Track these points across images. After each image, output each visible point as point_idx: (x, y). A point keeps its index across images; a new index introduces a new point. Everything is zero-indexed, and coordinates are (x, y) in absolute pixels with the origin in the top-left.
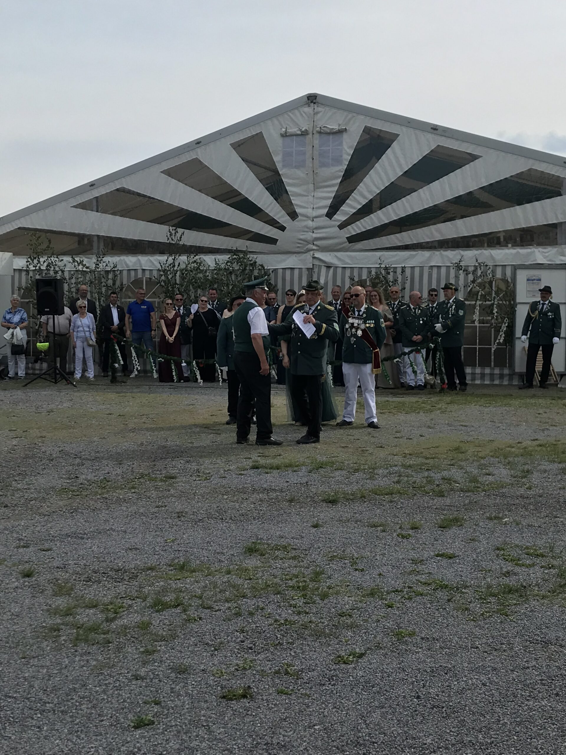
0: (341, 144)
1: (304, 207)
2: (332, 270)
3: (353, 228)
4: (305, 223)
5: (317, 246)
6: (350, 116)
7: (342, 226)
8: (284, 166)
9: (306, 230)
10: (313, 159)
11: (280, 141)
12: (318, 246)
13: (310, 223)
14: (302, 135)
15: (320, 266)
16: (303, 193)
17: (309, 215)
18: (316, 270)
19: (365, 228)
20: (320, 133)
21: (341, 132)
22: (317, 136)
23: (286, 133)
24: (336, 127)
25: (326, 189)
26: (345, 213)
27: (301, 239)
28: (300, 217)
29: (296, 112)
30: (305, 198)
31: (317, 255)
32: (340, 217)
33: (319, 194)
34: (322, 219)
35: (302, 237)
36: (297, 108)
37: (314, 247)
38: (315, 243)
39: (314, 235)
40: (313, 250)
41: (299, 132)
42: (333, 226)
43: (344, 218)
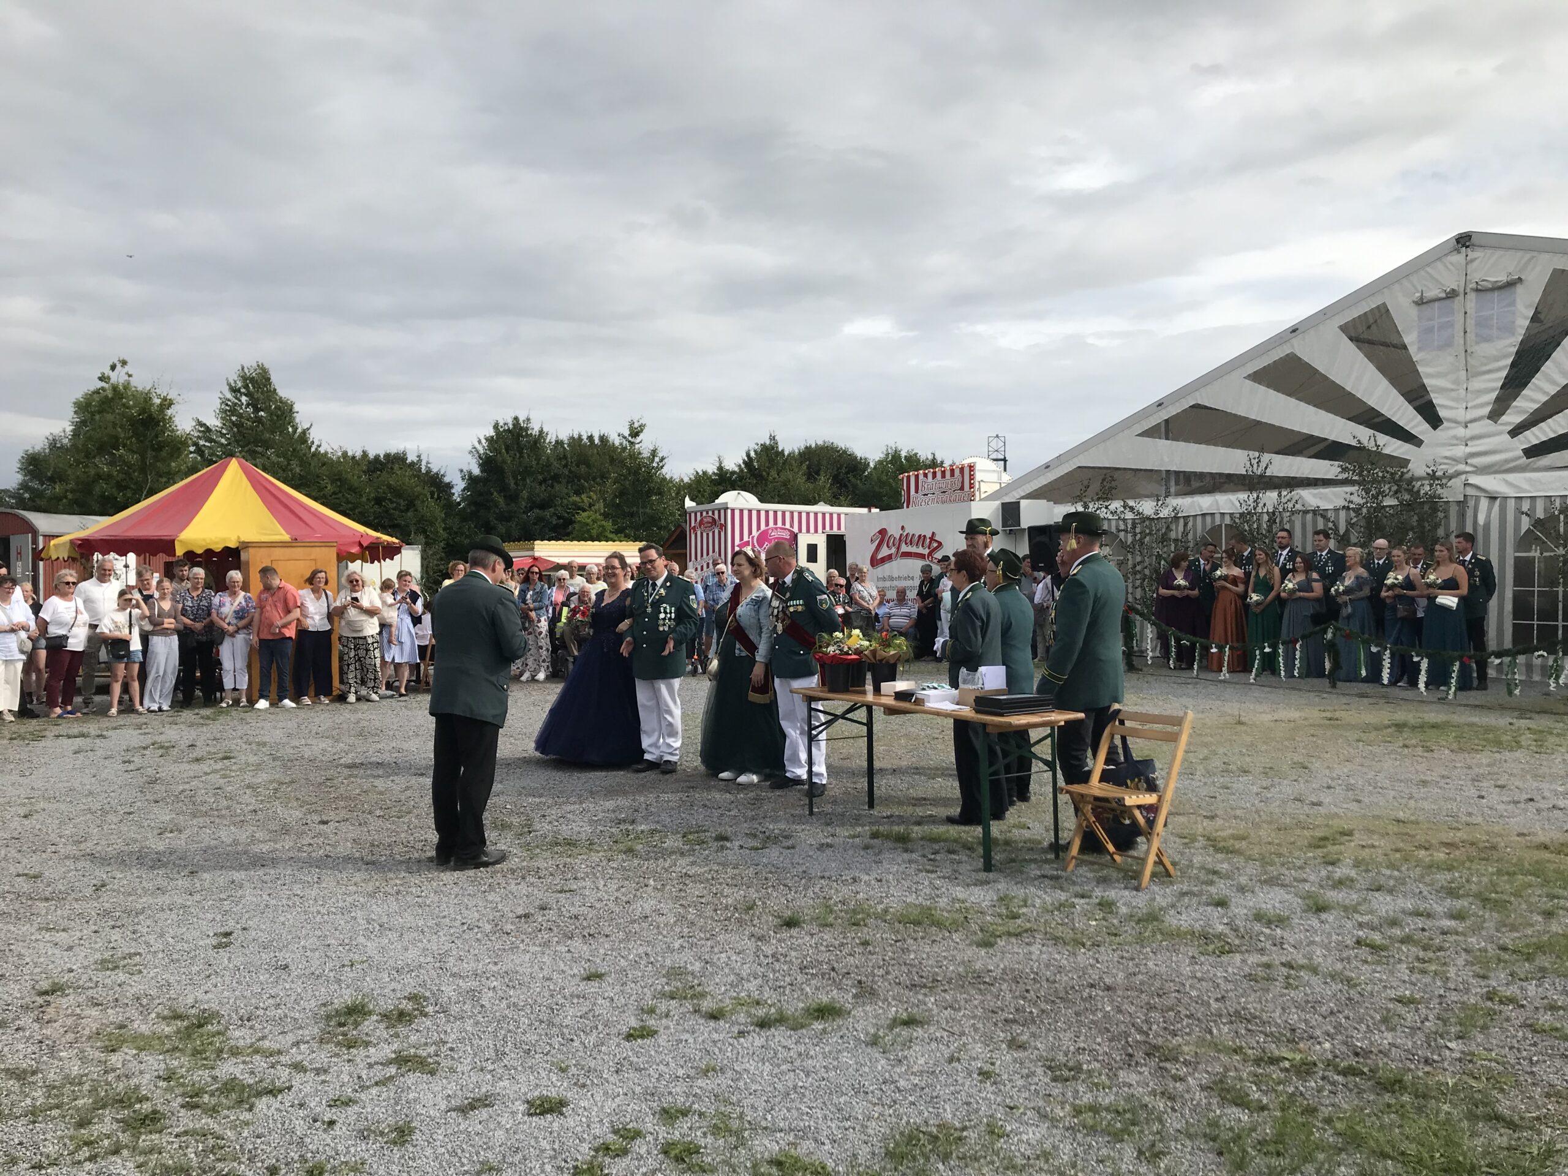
0: (1513, 303)
1: (1451, 408)
2: (1498, 501)
3: (1534, 434)
4: (1452, 433)
5: (1472, 465)
6: (1528, 256)
7: (1515, 432)
8: (1420, 349)
9: (1455, 442)
10: (1465, 332)
11: (1414, 311)
12: (1475, 467)
13: (1461, 432)
14: (1447, 298)
15: (1478, 498)
16: (1450, 386)
17: (1459, 419)
18: (1471, 503)
19: (1555, 432)
20: (1477, 290)
21: (1511, 284)
22: (1472, 296)
23: (1422, 298)
24: (1503, 278)
25: (1487, 377)
26: (1521, 411)
27: (1446, 458)
28: (1446, 424)
29: (1439, 264)
30: (1453, 394)
31: (1474, 480)
32: (1512, 418)
33: (1477, 384)
34: (1481, 423)
35: (1448, 454)
36: (1439, 259)
37: (1468, 469)
38: (1469, 461)
39: (1468, 450)
40: (1467, 472)
41: (1443, 295)
42: (1500, 433)
43: (1518, 419)
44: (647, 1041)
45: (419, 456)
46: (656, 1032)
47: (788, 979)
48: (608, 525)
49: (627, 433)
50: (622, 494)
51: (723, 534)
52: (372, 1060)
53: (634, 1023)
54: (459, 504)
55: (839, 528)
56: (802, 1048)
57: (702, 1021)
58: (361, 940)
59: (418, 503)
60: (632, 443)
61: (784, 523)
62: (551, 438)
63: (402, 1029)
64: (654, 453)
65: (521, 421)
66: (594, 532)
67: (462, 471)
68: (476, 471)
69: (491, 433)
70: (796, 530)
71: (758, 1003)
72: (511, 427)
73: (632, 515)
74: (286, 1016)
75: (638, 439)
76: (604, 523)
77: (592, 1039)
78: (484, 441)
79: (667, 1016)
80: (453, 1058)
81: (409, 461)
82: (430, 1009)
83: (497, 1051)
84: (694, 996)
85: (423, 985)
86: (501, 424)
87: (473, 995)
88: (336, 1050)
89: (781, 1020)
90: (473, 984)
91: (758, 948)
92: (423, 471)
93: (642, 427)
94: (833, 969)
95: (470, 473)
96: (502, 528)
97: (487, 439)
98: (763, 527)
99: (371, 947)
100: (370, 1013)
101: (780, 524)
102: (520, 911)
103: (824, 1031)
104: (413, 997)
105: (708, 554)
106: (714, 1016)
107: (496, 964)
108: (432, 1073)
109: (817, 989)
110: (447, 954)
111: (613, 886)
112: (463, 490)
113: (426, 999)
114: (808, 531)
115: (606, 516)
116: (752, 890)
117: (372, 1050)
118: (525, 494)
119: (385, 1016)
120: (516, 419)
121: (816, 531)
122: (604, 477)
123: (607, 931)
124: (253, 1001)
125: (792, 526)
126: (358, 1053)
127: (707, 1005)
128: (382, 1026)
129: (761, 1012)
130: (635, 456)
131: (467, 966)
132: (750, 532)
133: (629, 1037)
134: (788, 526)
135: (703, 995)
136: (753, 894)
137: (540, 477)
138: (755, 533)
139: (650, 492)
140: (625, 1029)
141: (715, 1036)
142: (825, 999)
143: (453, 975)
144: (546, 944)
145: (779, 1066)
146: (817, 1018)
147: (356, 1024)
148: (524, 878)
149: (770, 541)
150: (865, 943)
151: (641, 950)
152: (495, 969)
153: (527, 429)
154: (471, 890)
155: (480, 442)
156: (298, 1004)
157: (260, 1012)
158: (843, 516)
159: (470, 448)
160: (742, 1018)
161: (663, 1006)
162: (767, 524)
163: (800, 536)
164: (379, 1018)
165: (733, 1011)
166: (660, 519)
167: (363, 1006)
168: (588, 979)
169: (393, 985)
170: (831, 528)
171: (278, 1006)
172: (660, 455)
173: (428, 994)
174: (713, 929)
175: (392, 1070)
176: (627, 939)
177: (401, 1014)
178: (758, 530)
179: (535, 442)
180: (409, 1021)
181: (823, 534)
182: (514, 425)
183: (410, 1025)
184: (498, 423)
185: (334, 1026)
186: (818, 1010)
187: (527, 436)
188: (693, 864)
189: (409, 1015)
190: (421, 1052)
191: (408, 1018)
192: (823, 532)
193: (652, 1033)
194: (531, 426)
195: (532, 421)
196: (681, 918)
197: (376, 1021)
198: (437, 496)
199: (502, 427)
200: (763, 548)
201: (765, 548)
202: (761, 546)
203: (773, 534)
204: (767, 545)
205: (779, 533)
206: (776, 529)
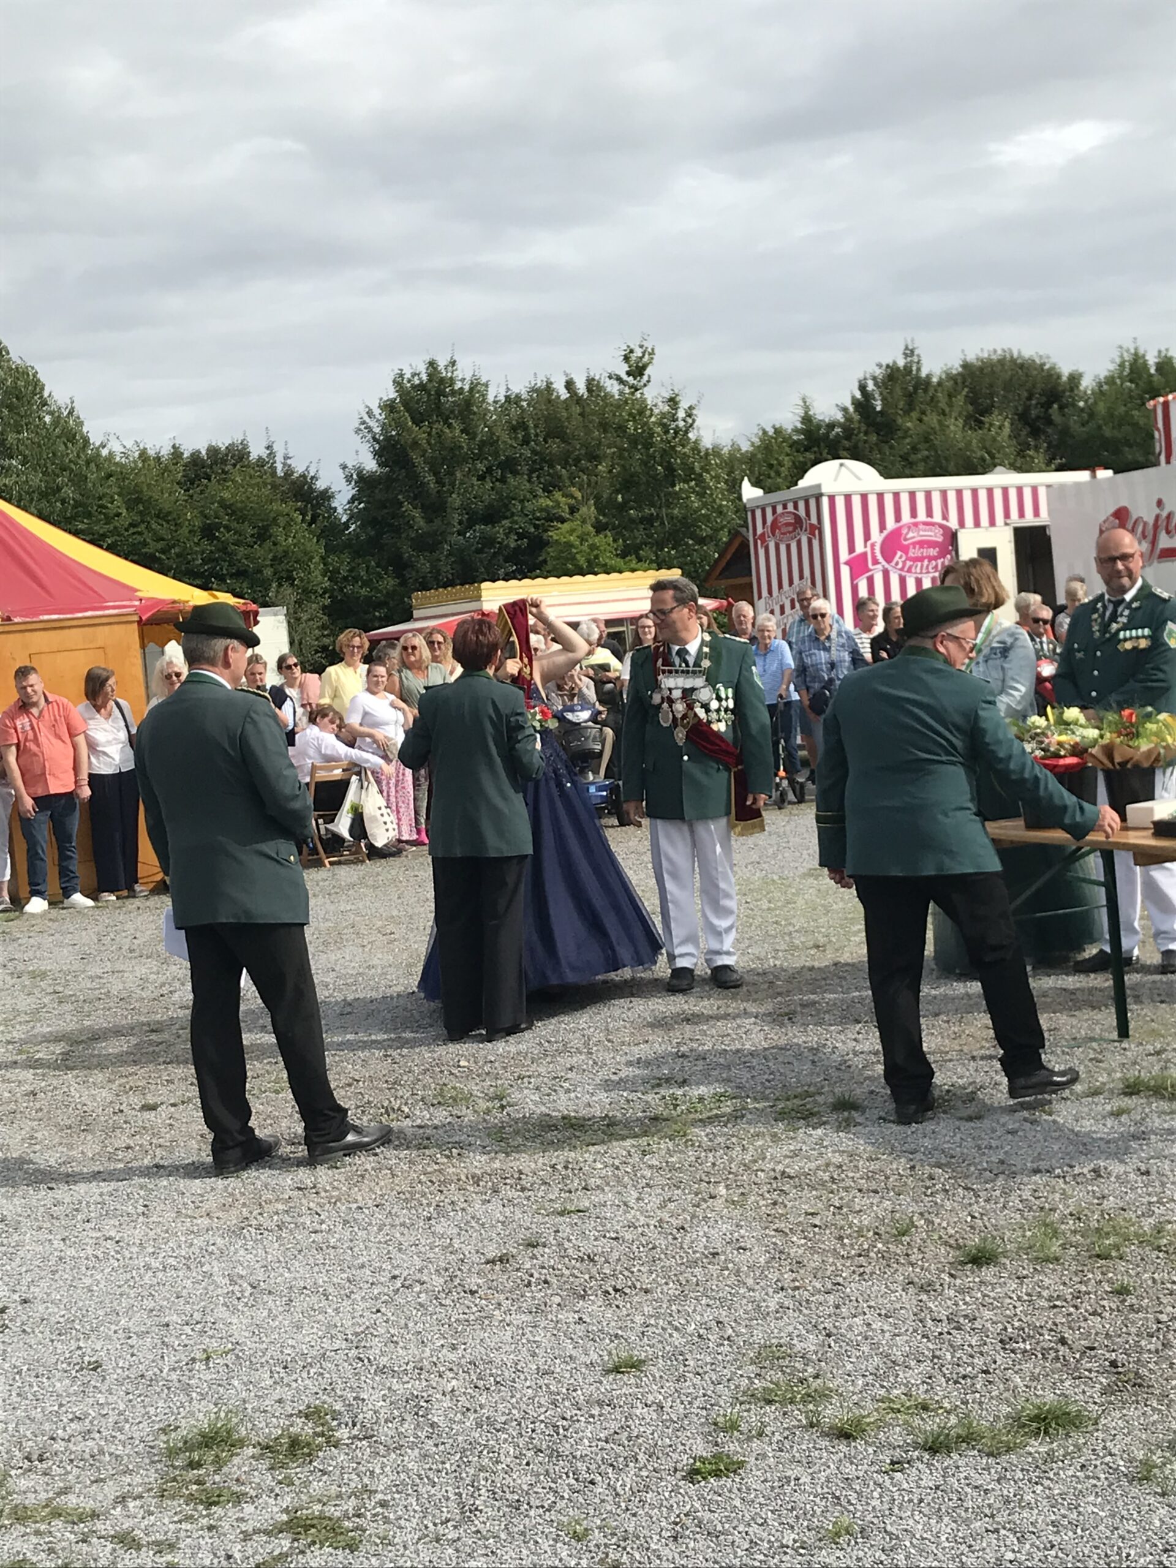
44: (726, 1482)
45: (270, 448)
46: (741, 1464)
47: (979, 1361)
49: (622, 370)
50: (627, 483)
51: (816, 543)
52: (248, 1527)
53: (701, 1448)
54: (347, 525)
55: (1036, 513)
56: (1009, 1490)
57: (824, 1443)
59: (274, 530)
60: (632, 388)
61: (929, 513)
62: (495, 393)
63: (295, 1470)
64: (674, 403)
65: (441, 368)
66: (583, 559)
67: (345, 468)
68: (371, 465)
69: (392, 394)
70: (953, 523)
71: (925, 1408)
72: (425, 378)
73: (649, 520)
74: (102, 1452)
76: (598, 540)
77: (628, 1479)
78: (377, 411)
79: (760, 1434)
80: (386, 1520)
81: (253, 456)
82: (343, 1434)
83: (462, 1505)
84: (808, 1398)
85: (330, 1389)
86: (408, 376)
87: (418, 1406)
88: (188, 1509)
89: (968, 1438)
90: (416, 1386)
91: (922, 1306)
92: (280, 472)
94: (1063, 1341)
95: (360, 470)
96: (424, 565)
97: (383, 406)
98: (891, 524)
99: (239, 1326)
100: (241, 1443)
101: (922, 516)
102: (492, 1252)
103: (1050, 1457)
104: (312, 1414)
105: (791, 583)
106: (844, 1434)
107: (454, 1347)
108: (352, 1547)
109: (1034, 1378)
110: (368, 1332)
111: (653, 1200)
112: (352, 500)
113: (336, 1414)
114: (977, 524)
115: (601, 527)
116: (905, 1200)
117: (249, 1509)
118: (455, 500)
119: (268, 1448)
120: (432, 364)
121: (992, 523)
122: (593, 456)
123: (646, 1281)
124: (47, 1426)
125: (945, 517)
126: (226, 1515)
127: (832, 1413)
128: (264, 1465)
129: (930, 1424)
130: (642, 413)
131: (403, 1355)
132: (867, 536)
133: (693, 1475)
134: (937, 517)
135: (824, 1395)
136: (908, 1206)
137: (481, 466)
138: (877, 537)
139: (676, 476)
140: (686, 1460)
141: (849, 1470)
142: (1049, 1398)
143: (381, 1370)
144: (539, 1310)
145: (967, 1522)
146: (1036, 1433)
147: (220, 1464)
148: (496, 1191)
149: (905, 549)
150: (1122, 1291)
151: (708, 1316)
152: (452, 1356)
153: (452, 381)
154: (404, 1215)
155: (371, 411)
156: (121, 1430)
157: (59, 1446)
158: (1042, 493)
159: (356, 424)
160: (897, 1435)
161: (752, 1417)
162: (898, 518)
163: (962, 536)
164: (257, 1451)
165: (880, 1424)
167: (229, 1432)
168: (616, 1370)
169: (279, 1391)
170: (1022, 514)
171: (86, 1434)
172: (686, 405)
173: (338, 1406)
174: (837, 1273)
175: (284, 1543)
176: (683, 1296)
177: (295, 1443)
178: (881, 531)
179: (468, 403)
180: (309, 1455)
181: (1007, 528)
182: (429, 375)
183: (311, 1462)
184: (401, 375)
185: (183, 1468)
186: (1036, 1418)
187: (453, 393)
188: (795, 1154)
189: (308, 1444)
190: (331, 1511)
191: (306, 1450)
192: (1006, 524)
193: (734, 1467)
194: (459, 374)
195: (459, 365)
196: (779, 1255)
197: (253, 1457)
198: (308, 518)
199: (409, 381)
200: (893, 564)
201: (897, 564)
202: (889, 561)
203: (911, 535)
204: (901, 557)
205: (922, 533)
206: (916, 525)
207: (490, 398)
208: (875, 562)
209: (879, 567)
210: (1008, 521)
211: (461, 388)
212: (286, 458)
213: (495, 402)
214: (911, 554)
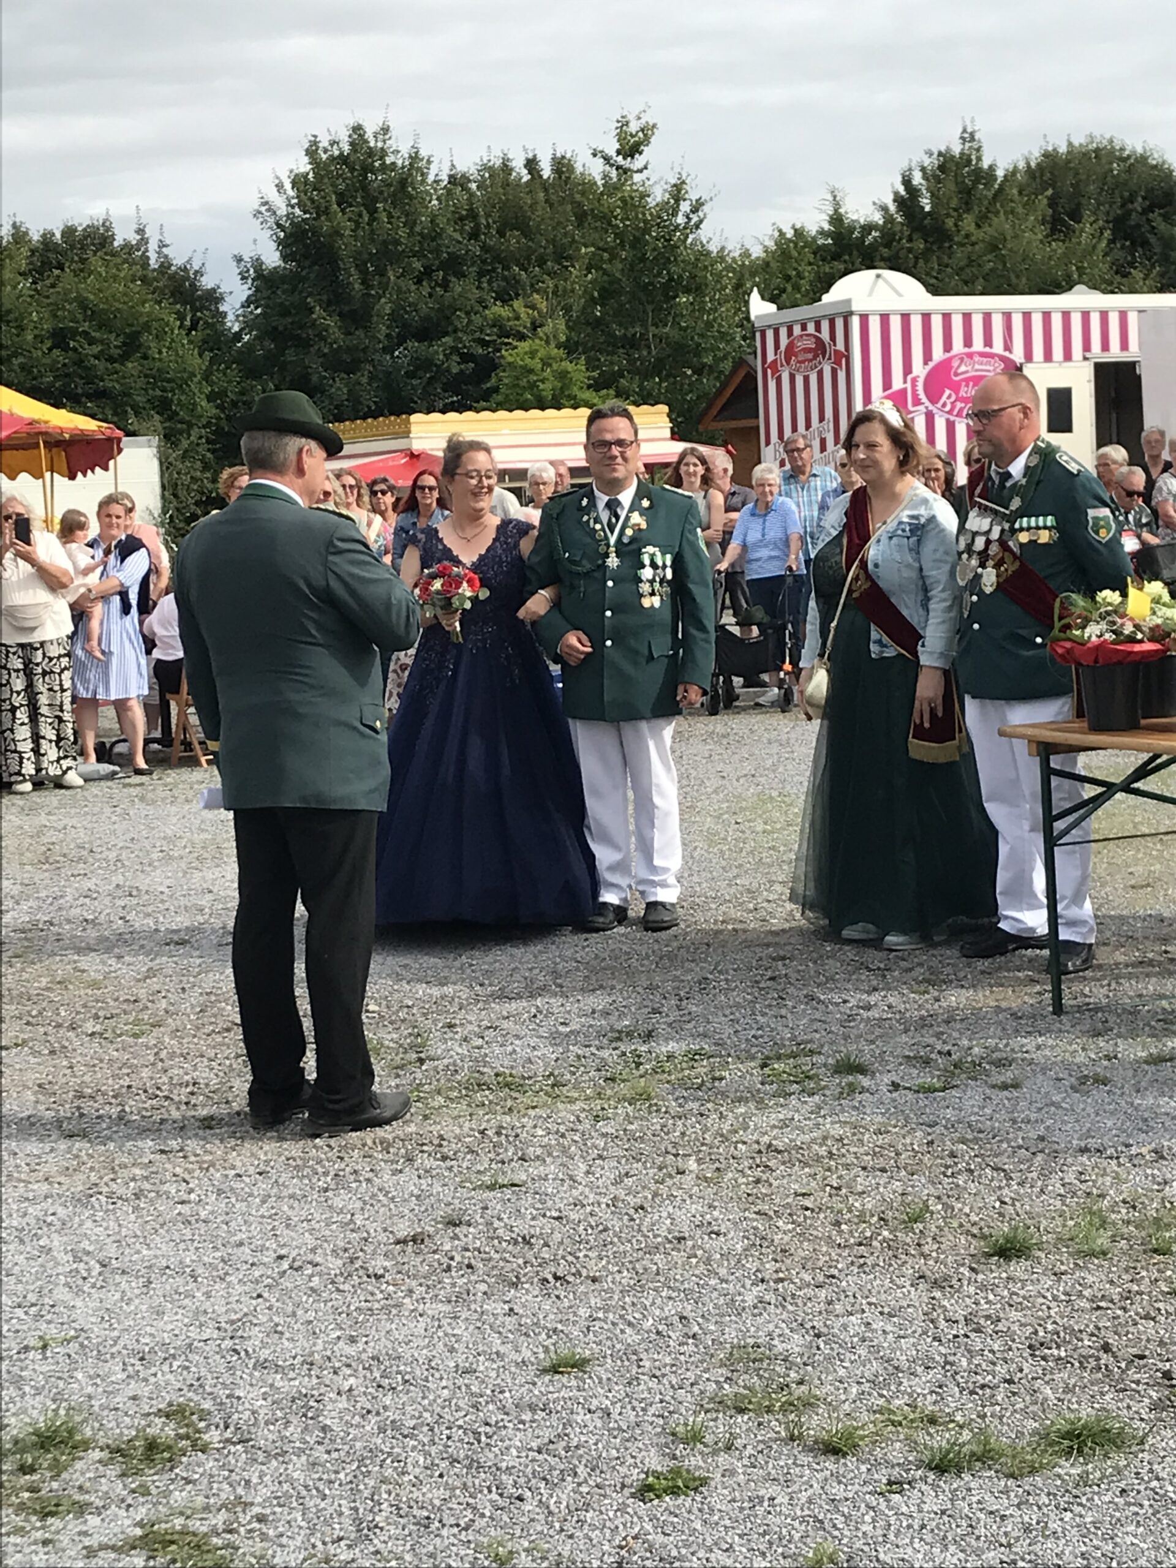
44: (685, 1501)
45: (140, 231)
46: (704, 1481)
47: (1001, 1370)
48: (578, 370)
49: (611, 147)
50: (607, 294)
51: (842, 375)
52: (93, 1542)
53: (655, 1462)
54: (238, 336)
55: (1124, 346)
56: (1032, 1516)
57: (804, 1459)
58: (62, 1294)
60: (623, 171)
61: (988, 341)
62: (439, 171)
63: (155, 1480)
64: (678, 192)
65: (369, 135)
66: (547, 389)
67: (239, 260)
68: (272, 258)
69: (304, 166)
70: (1018, 355)
71: (933, 1421)
72: (346, 149)
73: (632, 343)
75: (639, 162)
77: (565, 1495)
78: (287, 187)
79: (728, 1448)
80: (264, 1537)
81: (119, 243)
82: (213, 1436)
83: (358, 1522)
84: (788, 1406)
85: (197, 1386)
86: (324, 143)
87: (305, 1406)
89: (985, 1456)
90: (305, 1383)
91: (934, 1304)
92: (153, 263)
93: (647, 131)
94: (1106, 1348)
95: (258, 263)
96: (339, 388)
97: (294, 184)
98: (938, 353)
99: (85, 1310)
100: (86, 1445)
101: (978, 345)
102: (403, 1229)
103: (1084, 1480)
104: (174, 1413)
105: (808, 426)
106: (832, 1449)
107: (353, 1340)
109: (1068, 1390)
110: (246, 1320)
111: (607, 1172)
112: (246, 304)
113: (204, 1415)
114: (1048, 357)
115: (570, 348)
116: (920, 1180)
117: (93, 1521)
118: (385, 306)
119: (117, 1451)
120: (357, 129)
121: (1068, 356)
122: (563, 256)
123: (594, 1267)
125: (1008, 347)
126: (63, 1528)
127: (816, 1424)
128: (112, 1471)
129: (938, 1440)
130: (634, 203)
131: (290, 1348)
132: (907, 369)
133: (645, 1492)
134: (998, 347)
135: (809, 1404)
136: (922, 1188)
137: (417, 265)
138: (919, 370)
139: (672, 288)
140: (636, 1476)
141: (837, 1491)
142: (1086, 1412)
143: (262, 1365)
144: (461, 1298)
146: (1069, 1453)
147: (58, 1469)
148: (410, 1160)
149: (956, 388)
151: (670, 1309)
152: (351, 1350)
153: (383, 153)
154: (295, 1186)
155: (280, 187)
158: (1133, 319)
159: (256, 205)
160: (897, 1452)
161: (719, 1427)
162: (948, 346)
164: (105, 1455)
165: (877, 1438)
166: (698, 351)
167: (71, 1432)
168: (554, 1370)
169: (133, 1388)
170: (1105, 347)
172: (693, 196)
173: (207, 1405)
174: (831, 1264)
176: (638, 1286)
177: (152, 1446)
178: (926, 363)
179: (403, 183)
180: (170, 1460)
181: (1086, 363)
182: (352, 144)
183: (171, 1470)
184: (315, 143)
185: (12, 1473)
186: (1069, 1435)
187: (384, 168)
188: (784, 1124)
189: (169, 1448)
190: (199, 1526)
191: (166, 1455)
192: (1085, 359)
193: (697, 1484)
194: (392, 144)
195: (393, 133)
196: (759, 1242)
197: (100, 1461)
198: (188, 323)
199: (325, 151)
200: (939, 405)
201: (944, 405)
202: (933, 399)
203: (963, 368)
204: (949, 397)
205: (977, 367)
206: (970, 356)
207: (431, 178)
208: (917, 402)
209: (922, 408)
210: (1088, 355)
211: (393, 163)
212: (162, 245)
213: (436, 182)
214: (962, 393)
